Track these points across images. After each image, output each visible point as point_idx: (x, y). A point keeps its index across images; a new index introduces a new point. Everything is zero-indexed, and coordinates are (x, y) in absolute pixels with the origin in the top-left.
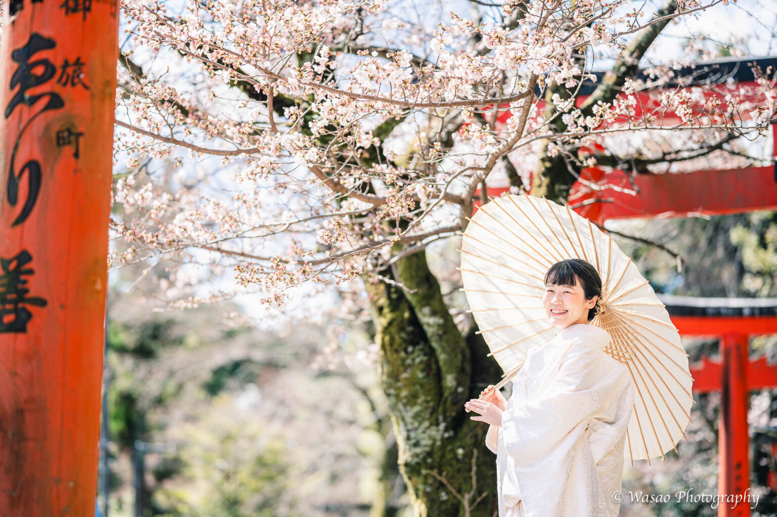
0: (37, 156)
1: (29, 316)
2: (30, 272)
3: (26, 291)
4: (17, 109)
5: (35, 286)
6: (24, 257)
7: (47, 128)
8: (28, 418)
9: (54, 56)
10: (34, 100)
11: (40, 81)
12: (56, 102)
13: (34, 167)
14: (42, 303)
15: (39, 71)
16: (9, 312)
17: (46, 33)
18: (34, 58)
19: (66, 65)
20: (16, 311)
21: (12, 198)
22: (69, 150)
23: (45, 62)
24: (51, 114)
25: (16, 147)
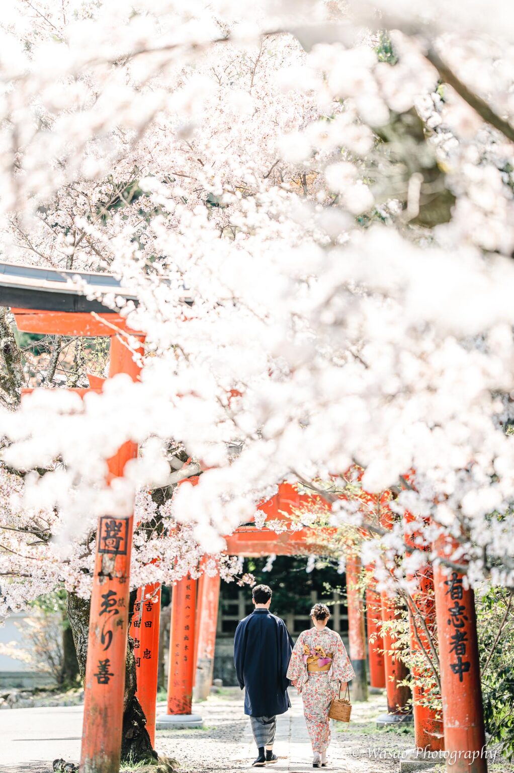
0: (111, 629)
1: (109, 679)
2: (109, 665)
3: (107, 671)
4: (104, 613)
5: (111, 670)
6: (107, 661)
7: (114, 620)
8: (109, 710)
9: (116, 597)
10: (110, 611)
11: (112, 605)
12: (117, 612)
13: (110, 633)
14: (112, 675)
15: (112, 602)
16: (102, 677)
17: (114, 590)
18: (110, 598)
19: (120, 600)
20: (105, 677)
21: (103, 641)
22: (120, 627)
23: (114, 600)
24: (115, 616)
25: (104, 626)
